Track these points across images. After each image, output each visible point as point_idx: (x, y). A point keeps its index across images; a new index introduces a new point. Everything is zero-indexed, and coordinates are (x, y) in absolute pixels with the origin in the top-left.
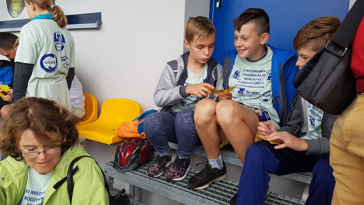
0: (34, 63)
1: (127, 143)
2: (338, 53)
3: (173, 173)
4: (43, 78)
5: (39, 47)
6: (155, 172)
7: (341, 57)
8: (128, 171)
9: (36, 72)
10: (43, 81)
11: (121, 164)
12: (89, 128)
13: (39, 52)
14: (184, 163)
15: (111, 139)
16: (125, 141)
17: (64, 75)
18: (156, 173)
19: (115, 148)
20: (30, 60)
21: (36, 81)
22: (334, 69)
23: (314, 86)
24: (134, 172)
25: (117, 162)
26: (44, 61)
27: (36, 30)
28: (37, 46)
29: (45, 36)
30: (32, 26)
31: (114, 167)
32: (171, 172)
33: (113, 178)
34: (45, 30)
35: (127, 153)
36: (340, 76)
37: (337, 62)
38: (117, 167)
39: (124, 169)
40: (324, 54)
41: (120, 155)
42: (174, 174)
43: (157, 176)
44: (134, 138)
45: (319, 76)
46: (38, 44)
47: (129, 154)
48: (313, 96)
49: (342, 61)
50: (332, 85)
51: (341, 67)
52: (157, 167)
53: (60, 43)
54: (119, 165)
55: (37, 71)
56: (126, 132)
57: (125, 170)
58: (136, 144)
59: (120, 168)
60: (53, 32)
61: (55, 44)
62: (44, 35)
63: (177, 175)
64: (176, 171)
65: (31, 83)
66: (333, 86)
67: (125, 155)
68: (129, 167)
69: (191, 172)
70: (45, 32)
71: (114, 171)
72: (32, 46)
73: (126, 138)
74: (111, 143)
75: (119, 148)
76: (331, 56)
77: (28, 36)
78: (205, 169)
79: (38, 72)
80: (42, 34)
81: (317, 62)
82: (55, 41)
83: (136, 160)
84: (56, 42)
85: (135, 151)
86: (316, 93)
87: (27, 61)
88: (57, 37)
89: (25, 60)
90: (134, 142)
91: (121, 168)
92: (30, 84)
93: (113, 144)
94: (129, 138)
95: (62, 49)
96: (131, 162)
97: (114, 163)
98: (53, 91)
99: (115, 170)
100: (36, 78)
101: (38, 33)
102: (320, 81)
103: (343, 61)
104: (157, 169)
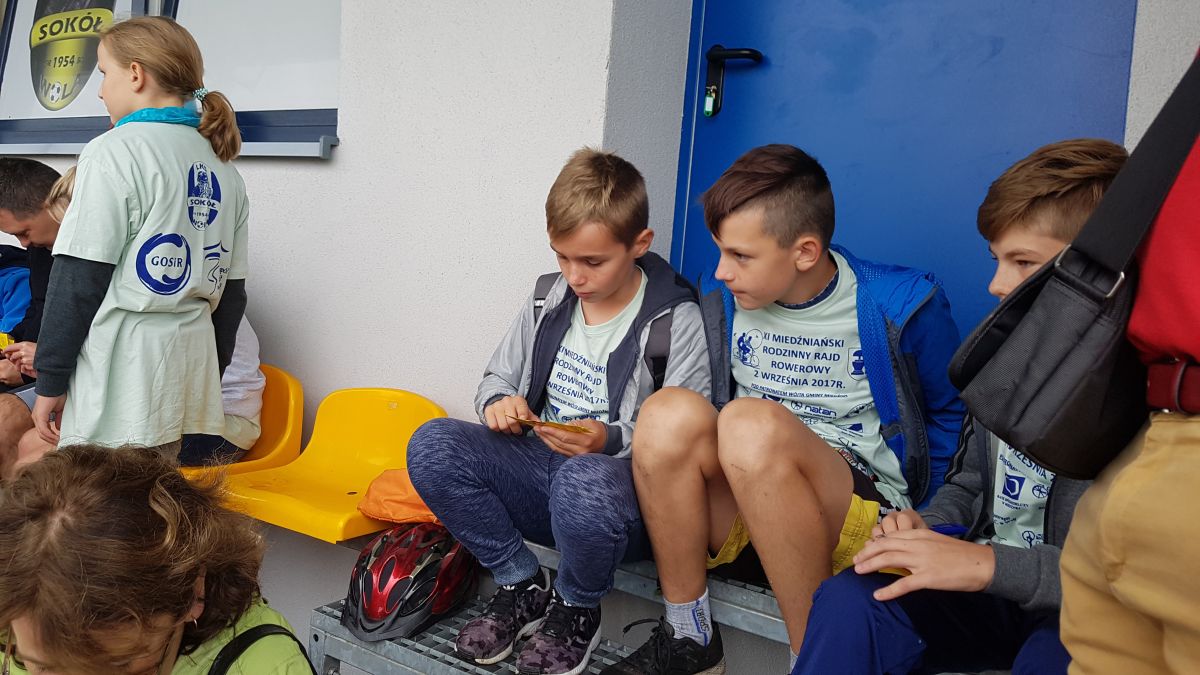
0: (115, 263)
1: (395, 540)
2: (1094, 287)
3: (544, 655)
4: (140, 310)
5: (138, 212)
6: (481, 644)
7: (1106, 299)
8: (391, 640)
9: (120, 291)
10: (139, 320)
11: (370, 615)
12: (268, 483)
13: (135, 226)
14: (579, 620)
15: (341, 524)
16: (388, 534)
17: (207, 304)
18: (485, 650)
19: (355, 555)
20: (106, 252)
21: (118, 318)
22: (1082, 336)
23: (1017, 387)
24: (409, 642)
25: (357, 606)
26: (149, 257)
27: (133, 156)
28: (130, 206)
29: (160, 177)
30: (122, 144)
31: (343, 621)
32: (537, 651)
33: (339, 661)
34: (161, 158)
35: (392, 577)
36: (1100, 362)
37: (1092, 316)
38: (356, 625)
39: (376, 632)
40: (1049, 286)
41: (368, 581)
42: (548, 658)
43: (486, 661)
44: (417, 523)
45: (1034, 356)
46: (136, 201)
47: (398, 579)
48: (1013, 419)
49: (1108, 311)
50: (1075, 387)
51: (1103, 332)
52: (492, 628)
53: (207, 200)
54: (361, 616)
55: (122, 287)
56: (393, 504)
57: (382, 636)
58: (423, 545)
59: (364, 628)
60: (186, 166)
61: (190, 203)
62: (155, 175)
63: (556, 662)
64: (554, 648)
65: (101, 327)
66: (1077, 391)
67: (383, 582)
68: (396, 625)
69: (605, 653)
70: (159, 164)
71: (345, 635)
72: (117, 208)
73: (392, 525)
74: (340, 540)
75: (365, 557)
76: (1072, 294)
77: (106, 173)
78: (651, 644)
79: (127, 291)
80: (151, 168)
81: (1027, 311)
82: (189, 196)
83: (421, 602)
84: (195, 198)
85: (419, 568)
86: (1024, 412)
87: (93, 252)
88: (196, 183)
89: (89, 250)
90: (416, 540)
91: (370, 626)
92: (97, 328)
93: (349, 543)
94: (401, 524)
95: (209, 222)
96: (402, 608)
97: (345, 610)
98: (168, 356)
99: (348, 632)
100: (118, 309)
101: (138, 166)
102: (1038, 374)
103: (1111, 312)
104: (491, 637)
